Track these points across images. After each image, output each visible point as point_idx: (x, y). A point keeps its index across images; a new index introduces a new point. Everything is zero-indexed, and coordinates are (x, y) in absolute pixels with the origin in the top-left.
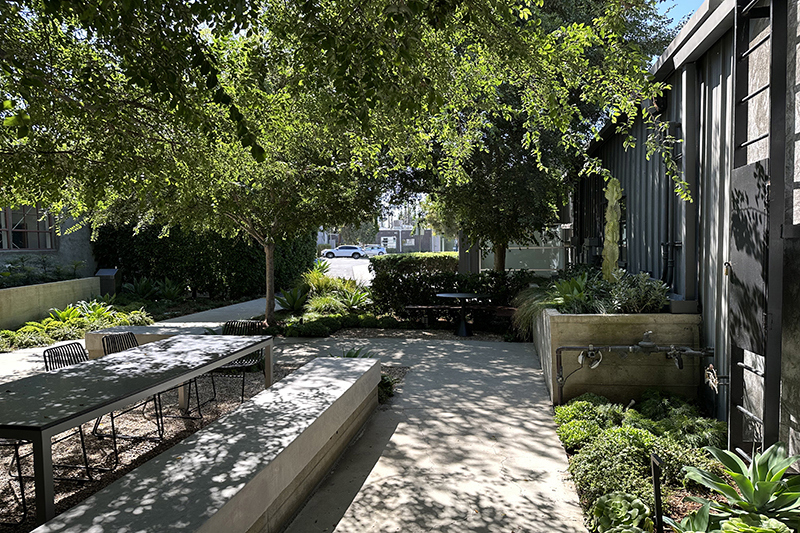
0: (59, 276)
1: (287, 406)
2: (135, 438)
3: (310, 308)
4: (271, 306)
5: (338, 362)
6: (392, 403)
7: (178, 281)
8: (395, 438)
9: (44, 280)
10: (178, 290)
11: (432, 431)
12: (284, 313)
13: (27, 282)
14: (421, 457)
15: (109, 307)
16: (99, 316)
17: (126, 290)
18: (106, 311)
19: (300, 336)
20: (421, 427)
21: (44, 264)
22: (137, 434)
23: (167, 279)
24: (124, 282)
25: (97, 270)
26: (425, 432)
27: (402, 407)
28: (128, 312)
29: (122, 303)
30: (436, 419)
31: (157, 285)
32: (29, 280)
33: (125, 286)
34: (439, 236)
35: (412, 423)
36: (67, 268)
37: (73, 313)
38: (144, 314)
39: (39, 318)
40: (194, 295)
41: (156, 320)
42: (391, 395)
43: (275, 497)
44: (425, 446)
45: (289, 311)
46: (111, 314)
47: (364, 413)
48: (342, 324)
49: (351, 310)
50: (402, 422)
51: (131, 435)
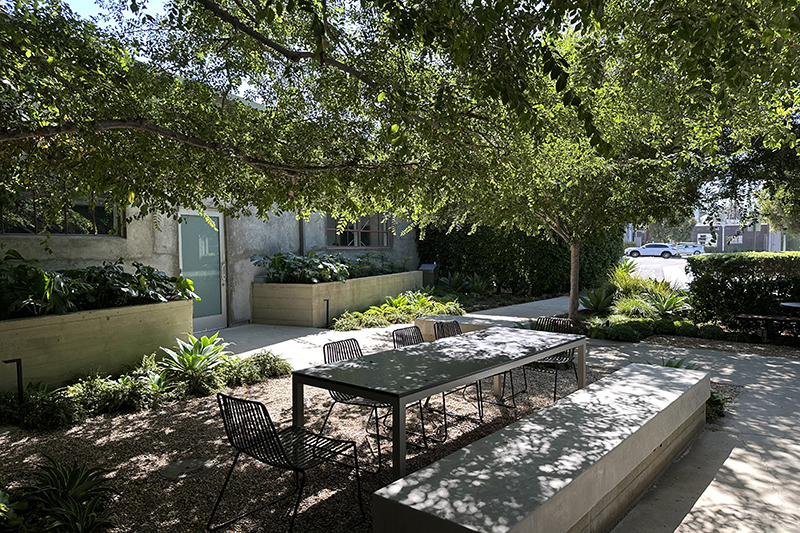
0: (393, 270)
1: (606, 408)
2: (459, 416)
3: (617, 310)
4: (575, 305)
5: (657, 370)
6: (723, 424)
7: (485, 276)
8: (729, 463)
9: (383, 272)
10: (485, 285)
11: (780, 463)
12: (588, 313)
13: (371, 273)
14: (767, 491)
15: (430, 298)
16: (423, 305)
17: (443, 284)
18: (428, 301)
19: (606, 339)
20: (766, 457)
21: (383, 259)
22: (460, 413)
23: (475, 274)
24: (441, 276)
25: (420, 265)
26: (771, 464)
27: (737, 430)
28: (444, 302)
29: (440, 295)
30: (785, 450)
31: (467, 280)
32: (372, 273)
33: (442, 279)
34: (779, 233)
35: (752, 450)
36: (398, 262)
37: (403, 300)
38: (458, 305)
39: (378, 304)
40: (499, 290)
41: (468, 312)
42: (722, 415)
43: (599, 499)
44: (772, 479)
45: (593, 312)
46: (431, 303)
47: (689, 430)
48: (655, 330)
49: (664, 315)
50: (738, 447)
51: (456, 413)
